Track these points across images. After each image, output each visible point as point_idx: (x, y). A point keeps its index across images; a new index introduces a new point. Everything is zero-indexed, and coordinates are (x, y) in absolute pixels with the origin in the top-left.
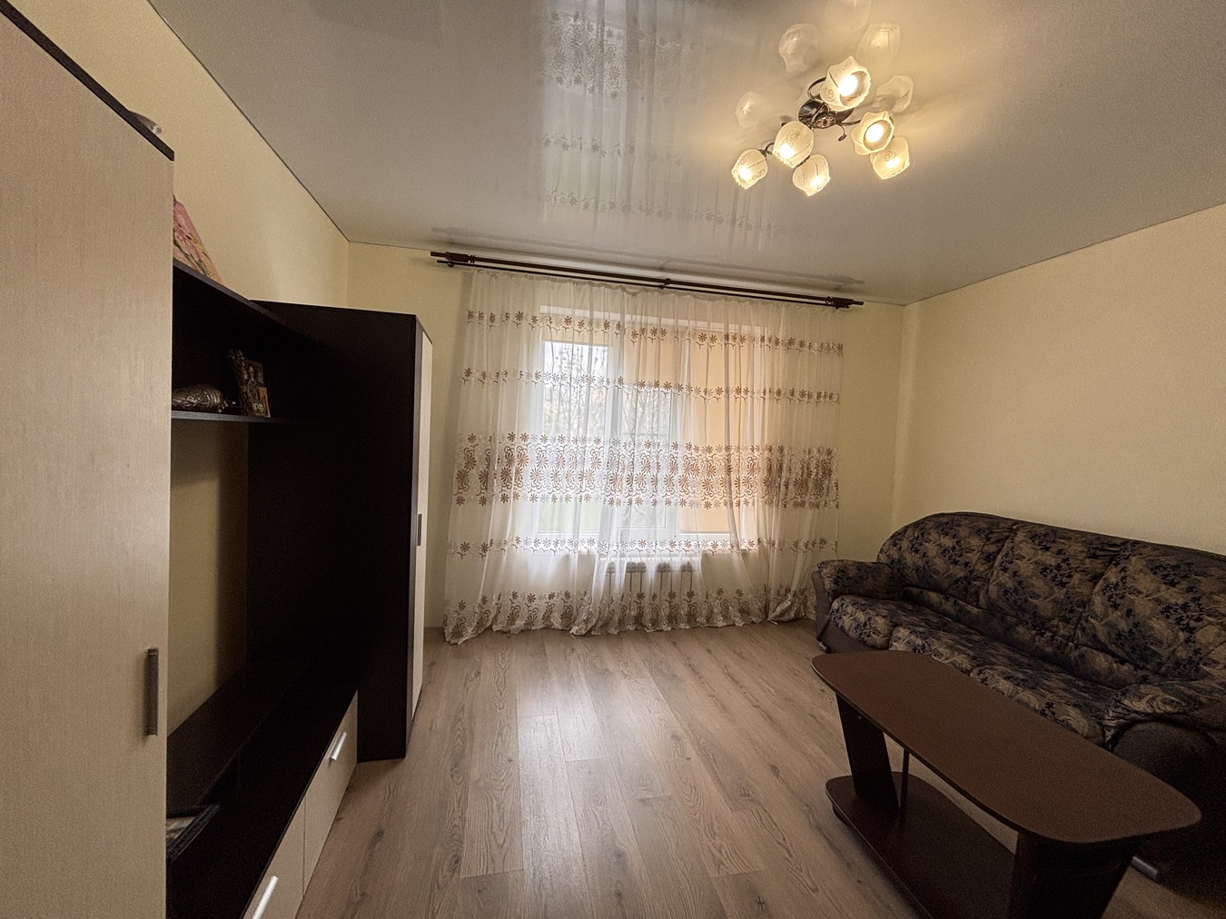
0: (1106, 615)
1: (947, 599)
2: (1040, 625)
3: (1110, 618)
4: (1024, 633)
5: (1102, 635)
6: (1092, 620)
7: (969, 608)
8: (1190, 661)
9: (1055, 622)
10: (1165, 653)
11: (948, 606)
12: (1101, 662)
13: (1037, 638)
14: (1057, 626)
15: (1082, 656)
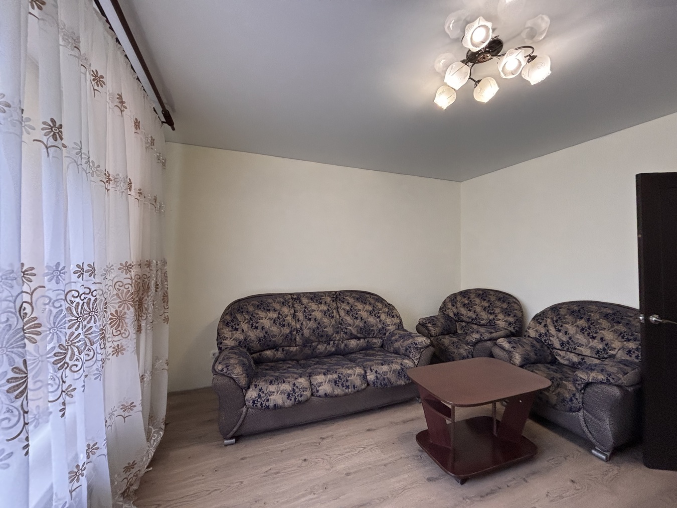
0: (354, 323)
1: (277, 350)
2: (329, 339)
3: (356, 324)
4: (321, 348)
5: (354, 332)
6: (349, 328)
7: (292, 349)
8: (383, 328)
9: (334, 336)
10: (375, 328)
11: (280, 354)
12: (353, 343)
13: (327, 347)
14: (335, 337)
15: (346, 345)
